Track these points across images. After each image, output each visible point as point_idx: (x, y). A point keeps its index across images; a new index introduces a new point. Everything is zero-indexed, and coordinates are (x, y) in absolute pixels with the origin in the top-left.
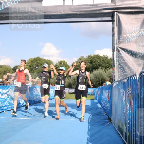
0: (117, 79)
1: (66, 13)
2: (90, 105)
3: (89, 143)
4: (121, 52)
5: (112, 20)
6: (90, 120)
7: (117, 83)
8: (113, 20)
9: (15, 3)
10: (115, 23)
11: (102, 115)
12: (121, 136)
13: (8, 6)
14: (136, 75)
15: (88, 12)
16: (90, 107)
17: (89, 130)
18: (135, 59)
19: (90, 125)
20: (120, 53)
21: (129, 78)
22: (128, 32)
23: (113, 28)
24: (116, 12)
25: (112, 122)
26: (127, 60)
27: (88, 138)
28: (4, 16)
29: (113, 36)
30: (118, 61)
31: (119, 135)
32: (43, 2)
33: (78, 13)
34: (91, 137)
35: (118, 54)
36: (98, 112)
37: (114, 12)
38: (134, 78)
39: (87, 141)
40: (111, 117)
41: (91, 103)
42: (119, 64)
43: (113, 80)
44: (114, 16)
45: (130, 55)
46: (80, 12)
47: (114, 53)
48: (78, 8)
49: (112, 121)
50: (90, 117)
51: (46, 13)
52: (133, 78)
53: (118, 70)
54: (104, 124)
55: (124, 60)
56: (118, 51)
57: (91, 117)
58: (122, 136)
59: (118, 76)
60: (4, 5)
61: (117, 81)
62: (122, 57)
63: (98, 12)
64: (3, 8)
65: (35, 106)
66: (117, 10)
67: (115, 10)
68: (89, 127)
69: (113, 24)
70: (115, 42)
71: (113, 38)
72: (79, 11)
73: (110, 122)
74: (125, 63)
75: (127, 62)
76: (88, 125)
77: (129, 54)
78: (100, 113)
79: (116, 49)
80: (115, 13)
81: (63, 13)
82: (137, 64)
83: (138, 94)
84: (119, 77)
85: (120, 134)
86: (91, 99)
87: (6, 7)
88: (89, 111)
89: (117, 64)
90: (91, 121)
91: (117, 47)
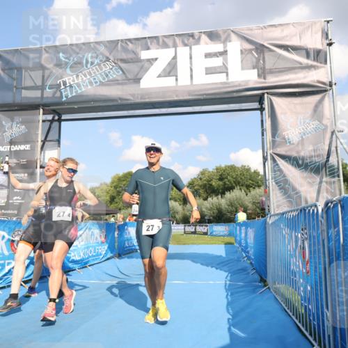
0: (274, 210)
1: (181, 98)
2: (224, 255)
3: (232, 328)
4: (278, 162)
5: (259, 107)
6: (228, 282)
7: (277, 218)
8: (262, 107)
9: (95, 85)
10: (266, 112)
11: (248, 273)
12: (291, 314)
13: (83, 89)
14: (316, 206)
15: (218, 97)
16: (224, 258)
17: (229, 304)
18: (305, 174)
19: (229, 294)
20: (277, 165)
21: (301, 210)
22: (289, 127)
23: (262, 121)
24: (267, 93)
25: (269, 288)
26: (291, 175)
27: (229, 319)
28: (76, 107)
29: (263, 135)
30: (275, 178)
31: (286, 311)
32: (141, 81)
33: (202, 97)
34: (234, 316)
35: (274, 166)
36: (240, 267)
37: (263, 94)
38: (313, 210)
39: (228, 326)
40: (266, 277)
41: (226, 251)
42: (277, 183)
43: (267, 211)
44: (264, 100)
45: (295, 167)
46: (205, 96)
47: (266, 164)
48: (201, 90)
49: (270, 285)
50: (227, 276)
51: (147, 100)
52: (309, 210)
53: (276, 194)
54: (254, 291)
55: (284, 176)
56: (274, 160)
57: (229, 278)
58: (293, 315)
59: (275, 205)
60: (75, 89)
61: (274, 215)
62: (280, 170)
63: (235, 95)
64: (74, 94)
65: (128, 258)
66: (268, 91)
67: (265, 91)
68: (229, 297)
69: (262, 114)
70: (268, 145)
71: (263, 139)
72: (203, 95)
73: (265, 286)
74: (286, 181)
75: (291, 180)
76: (226, 294)
77: (292, 165)
78: (244, 270)
79: (269, 157)
80: (266, 95)
81: (176, 98)
82: (309, 183)
83: (323, 241)
84: (277, 205)
85: (288, 311)
86: (226, 244)
87: (79, 91)
88: (223, 266)
89: (274, 183)
90: (230, 284)
91: (271, 154)
